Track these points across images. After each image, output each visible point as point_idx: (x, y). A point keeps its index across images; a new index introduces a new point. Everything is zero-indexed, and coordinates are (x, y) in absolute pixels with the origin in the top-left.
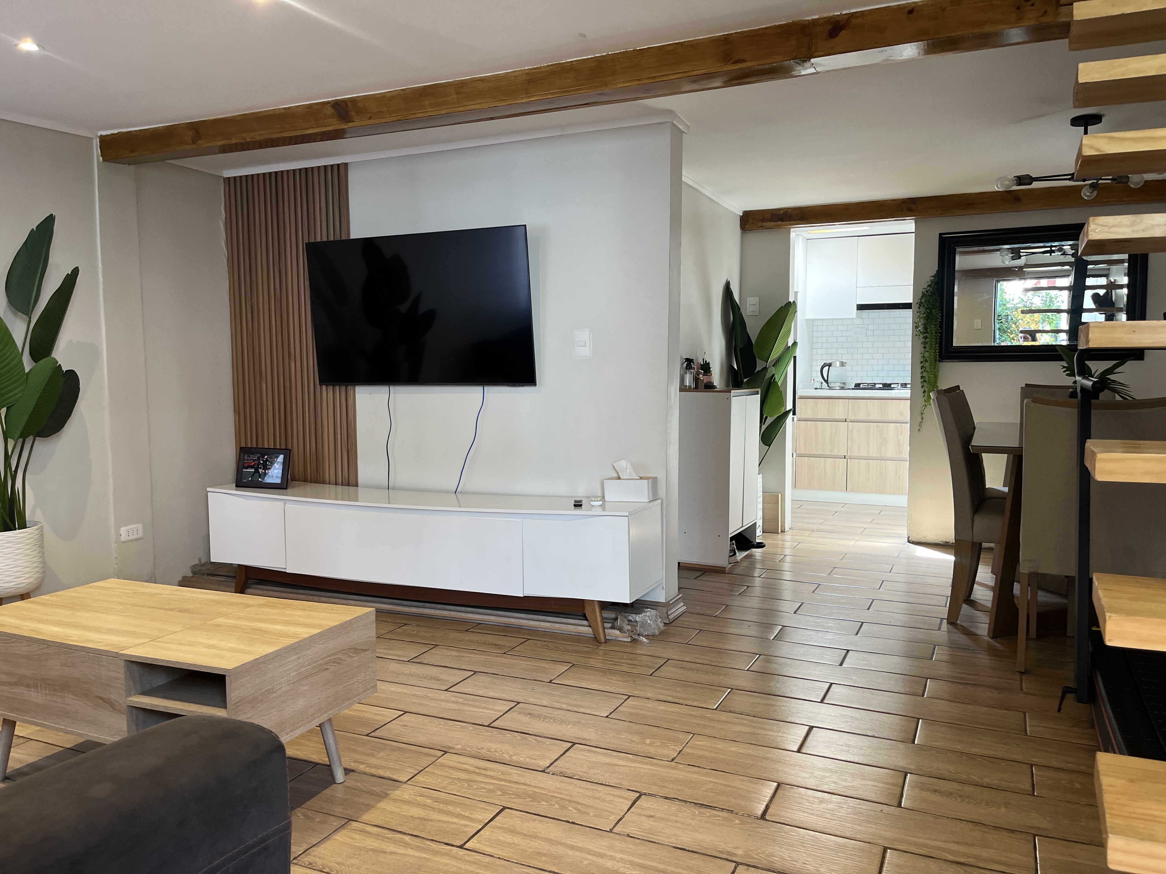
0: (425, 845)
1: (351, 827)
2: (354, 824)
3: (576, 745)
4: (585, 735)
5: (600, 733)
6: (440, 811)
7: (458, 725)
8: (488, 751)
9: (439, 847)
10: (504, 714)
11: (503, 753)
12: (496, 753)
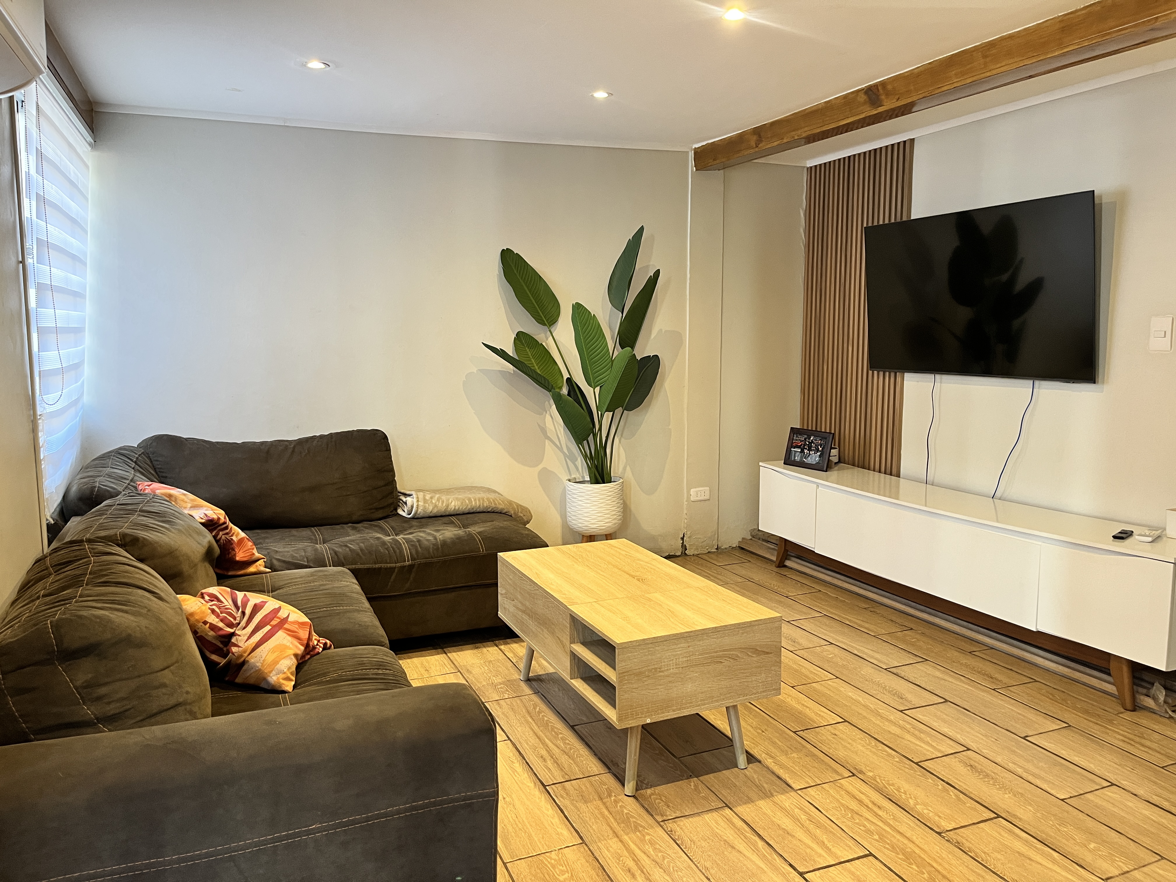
0: (772, 857)
1: (723, 813)
2: (727, 811)
3: (1000, 819)
4: (1020, 813)
5: (1039, 815)
6: (808, 831)
7: (886, 752)
8: (897, 790)
9: (783, 865)
10: (943, 756)
11: (911, 798)
12: (903, 795)
